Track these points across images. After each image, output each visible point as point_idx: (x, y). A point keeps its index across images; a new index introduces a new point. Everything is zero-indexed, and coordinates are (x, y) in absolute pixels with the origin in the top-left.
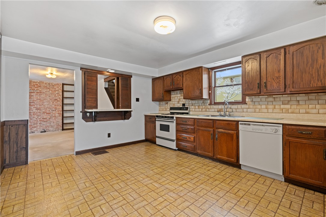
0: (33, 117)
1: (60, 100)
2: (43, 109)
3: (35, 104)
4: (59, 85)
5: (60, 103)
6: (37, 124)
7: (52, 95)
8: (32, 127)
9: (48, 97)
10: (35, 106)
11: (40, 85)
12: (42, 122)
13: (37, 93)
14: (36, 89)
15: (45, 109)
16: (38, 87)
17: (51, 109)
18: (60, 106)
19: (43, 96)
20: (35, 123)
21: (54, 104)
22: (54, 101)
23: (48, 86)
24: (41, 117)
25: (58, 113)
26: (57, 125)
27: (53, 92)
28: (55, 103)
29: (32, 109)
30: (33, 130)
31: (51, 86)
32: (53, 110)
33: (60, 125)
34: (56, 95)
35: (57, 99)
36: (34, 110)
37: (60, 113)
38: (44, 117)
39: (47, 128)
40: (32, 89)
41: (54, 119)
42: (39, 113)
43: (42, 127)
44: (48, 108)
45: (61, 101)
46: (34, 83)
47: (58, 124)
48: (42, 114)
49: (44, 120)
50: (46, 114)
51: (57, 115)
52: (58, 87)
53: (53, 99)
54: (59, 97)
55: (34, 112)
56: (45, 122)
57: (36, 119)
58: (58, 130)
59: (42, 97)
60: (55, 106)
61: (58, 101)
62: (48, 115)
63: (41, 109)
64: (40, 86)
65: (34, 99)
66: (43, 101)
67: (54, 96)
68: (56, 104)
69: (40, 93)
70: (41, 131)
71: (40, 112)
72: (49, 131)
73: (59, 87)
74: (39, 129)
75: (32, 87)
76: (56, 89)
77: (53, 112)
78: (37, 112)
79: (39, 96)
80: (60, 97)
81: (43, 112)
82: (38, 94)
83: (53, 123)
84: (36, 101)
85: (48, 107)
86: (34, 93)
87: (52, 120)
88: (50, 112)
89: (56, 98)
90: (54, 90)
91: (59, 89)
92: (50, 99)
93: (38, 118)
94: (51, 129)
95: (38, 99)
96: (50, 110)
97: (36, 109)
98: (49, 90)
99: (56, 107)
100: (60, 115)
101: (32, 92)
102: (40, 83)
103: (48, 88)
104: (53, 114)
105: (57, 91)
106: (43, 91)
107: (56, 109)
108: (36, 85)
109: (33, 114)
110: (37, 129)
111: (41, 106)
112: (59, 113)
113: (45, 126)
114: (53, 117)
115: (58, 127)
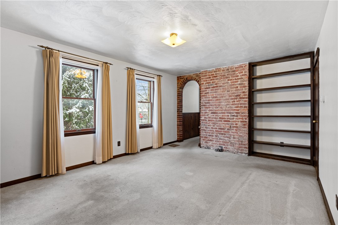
0: (208, 125)
1: (245, 95)
2: (220, 113)
3: (211, 105)
4: (242, 67)
5: (245, 101)
6: (213, 136)
7: (232, 88)
8: (208, 140)
9: (226, 92)
10: (211, 109)
11: (216, 74)
12: (219, 135)
13: (213, 87)
14: (211, 82)
15: (222, 113)
16: (214, 78)
17: (230, 113)
18: (245, 107)
19: (220, 91)
20: (210, 134)
21: (236, 104)
22: (235, 99)
23: (227, 74)
24: (217, 126)
25: (241, 122)
26: (240, 143)
27: (233, 82)
28: (237, 101)
29: (207, 113)
30: (208, 144)
31: (230, 73)
32: (234, 116)
33: (244, 145)
34: (238, 87)
35: (239, 95)
36: (210, 115)
37: (244, 120)
38: (221, 126)
39: (224, 145)
40: (207, 83)
41: (234, 131)
42: (215, 120)
43: (218, 141)
44: (226, 112)
45: (246, 98)
46: (209, 72)
47: (242, 142)
48: (219, 121)
49: (221, 131)
50: (224, 121)
51: (239, 124)
52: (242, 72)
53: (233, 96)
54: (242, 90)
55: (210, 118)
56: (222, 134)
57: (212, 128)
58: (242, 153)
59: (218, 93)
60: (236, 107)
61: (241, 98)
62: (226, 123)
63: (217, 113)
64: (217, 76)
65: (209, 98)
66: (219, 99)
67: (235, 89)
68: (238, 104)
69: (216, 87)
70: (217, 148)
71: (216, 118)
72: (228, 151)
73: (244, 71)
74: (215, 144)
75: (208, 79)
76: (238, 76)
77: (233, 119)
78: (212, 118)
79: (215, 92)
80: (245, 89)
81: (220, 118)
82: (214, 89)
83: (234, 138)
84: (211, 100)
85: (226, 110)
86: (210, 88)
87: (232, 132)
88: (230, 119)
89: (238, 93)
90: (236, 79)
91: (243, 75)
92: (230, 96)
93: (214, 127)
94: (231, 148)
95: (213, 98)
96: (229, 115)
97: (212, 113)
98: (228, 80)
99: (238, 110)
100: (244, 125)
101: (208, 87)
102: (217, 71)
103: (227, 78)
104: (234, 121)
105: (240, 79)
106: (220, 83)
107: (239, 113)
108: (212, 75)
109: (209, 120)
110: (212, 143)
111: (218, 108)
112: (244, 122)
113: (223, 142)
114: (234, 127)
115: (241, 147)
